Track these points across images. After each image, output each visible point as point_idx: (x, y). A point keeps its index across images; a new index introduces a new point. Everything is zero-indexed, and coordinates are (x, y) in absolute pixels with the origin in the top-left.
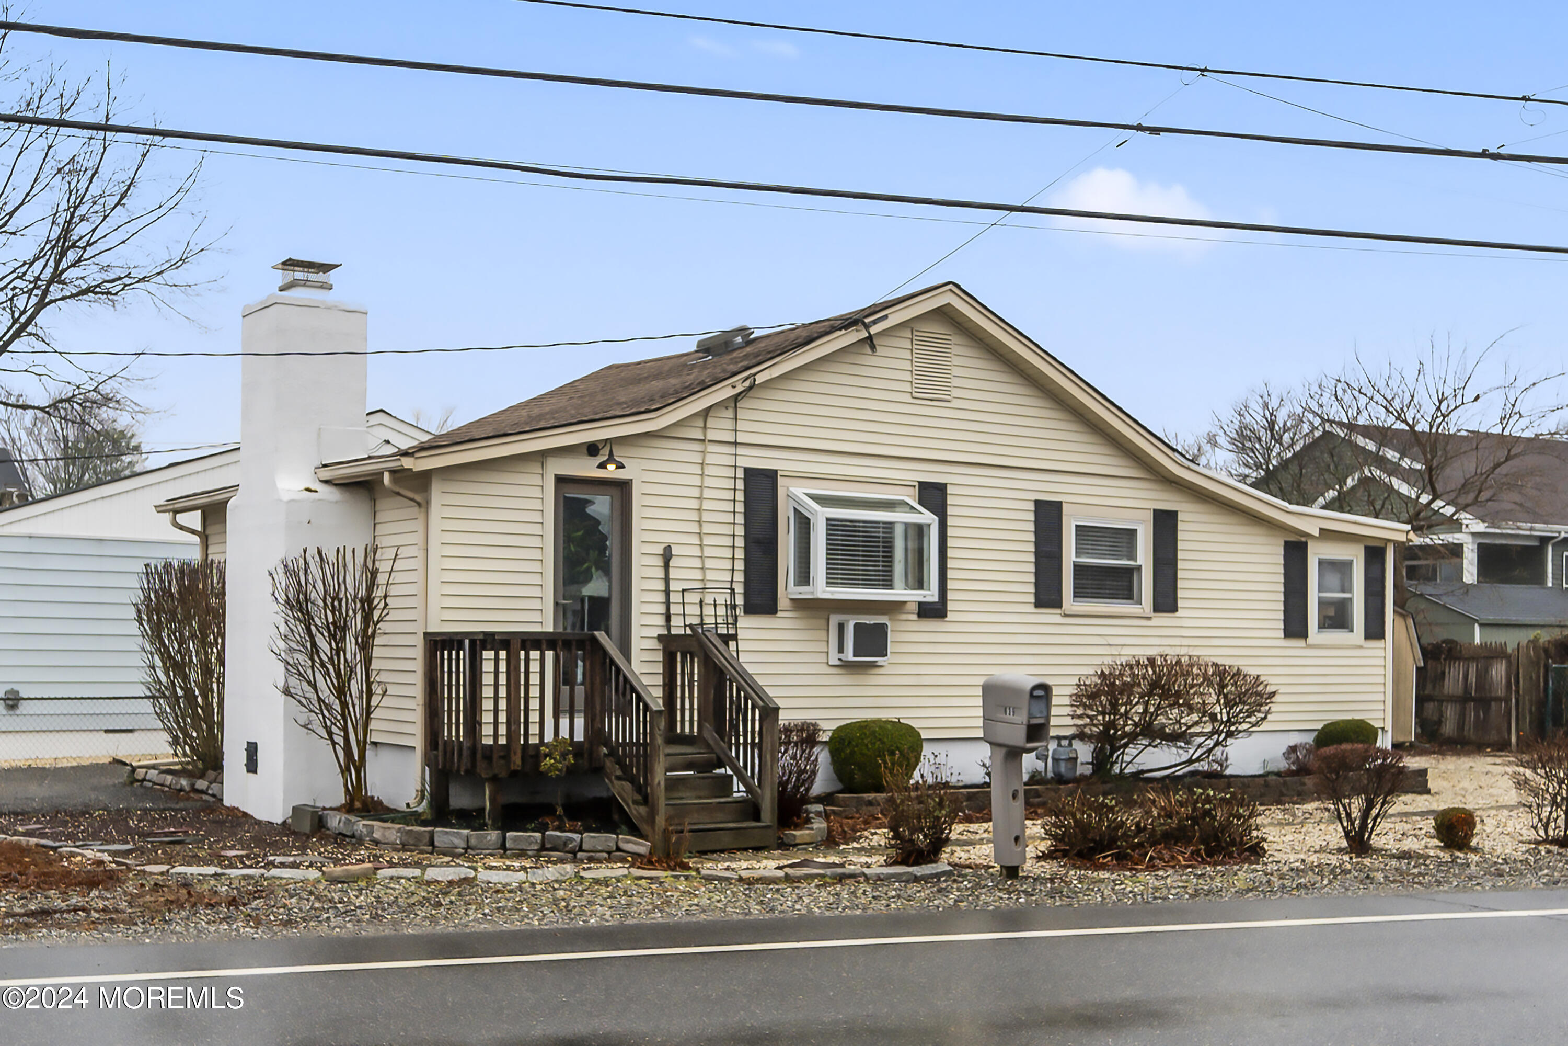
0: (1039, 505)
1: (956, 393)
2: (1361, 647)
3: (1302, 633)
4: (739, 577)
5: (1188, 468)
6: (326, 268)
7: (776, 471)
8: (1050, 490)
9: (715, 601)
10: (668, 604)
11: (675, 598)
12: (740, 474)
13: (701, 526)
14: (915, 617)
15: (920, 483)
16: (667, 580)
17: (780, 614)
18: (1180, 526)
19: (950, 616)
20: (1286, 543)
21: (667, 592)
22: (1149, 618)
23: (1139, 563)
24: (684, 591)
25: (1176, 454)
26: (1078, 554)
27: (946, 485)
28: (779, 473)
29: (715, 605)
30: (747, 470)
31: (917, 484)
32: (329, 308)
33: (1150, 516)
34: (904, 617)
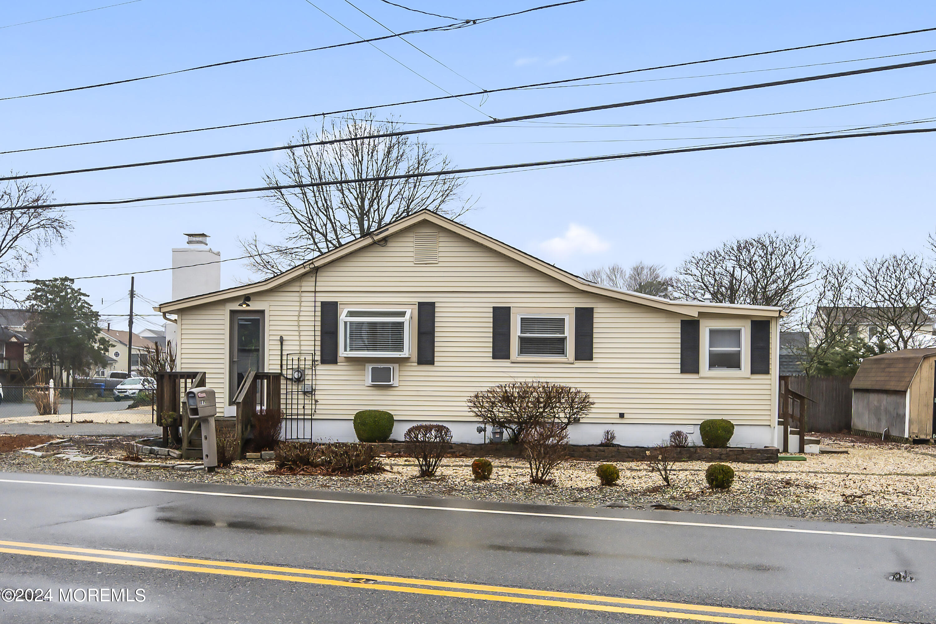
0: (496, 310)
1: (441, 259)
2: (749, 378)
3: (696, 371)
4: (318, 348)
5: (589, 285)
6: (203, 235)
7: (337, 302)
8: (501, 301)
9: (305, 358)
10: (282, 360)
11: (285, 358)
12: (319, 304)
13: (299, 327)
14: (416, 364)
15: (419, 303)
16: (282, 350)
17: (339, 364)
18: (595, 315)
19: (436, 364)
20: (682, 321)
21: (282, 355)
22: (572, 363)
23: (565, 335)
24: (287, 354)
25: (578, 279)
26: (522, 332)
27: (434, 303)
28: (339, 303)
29: (305, 360)
30: (322, 303)
31: (417, 303)
32: (192, 251)
33: (574, 311)
34: (409, 364)
